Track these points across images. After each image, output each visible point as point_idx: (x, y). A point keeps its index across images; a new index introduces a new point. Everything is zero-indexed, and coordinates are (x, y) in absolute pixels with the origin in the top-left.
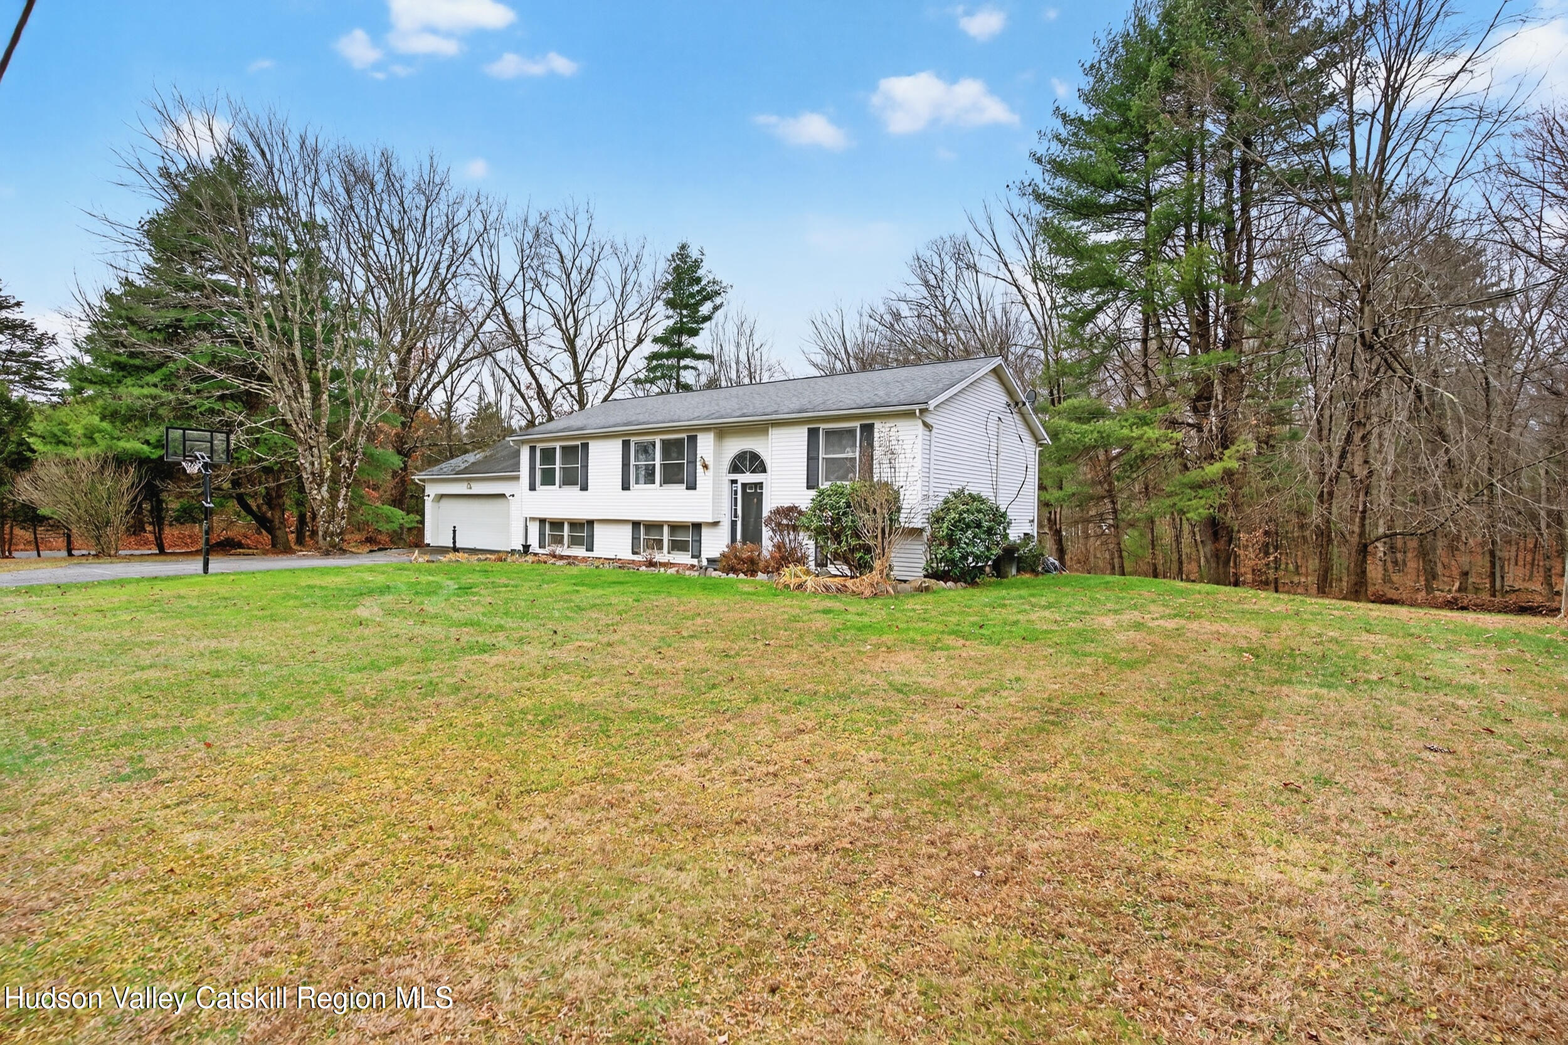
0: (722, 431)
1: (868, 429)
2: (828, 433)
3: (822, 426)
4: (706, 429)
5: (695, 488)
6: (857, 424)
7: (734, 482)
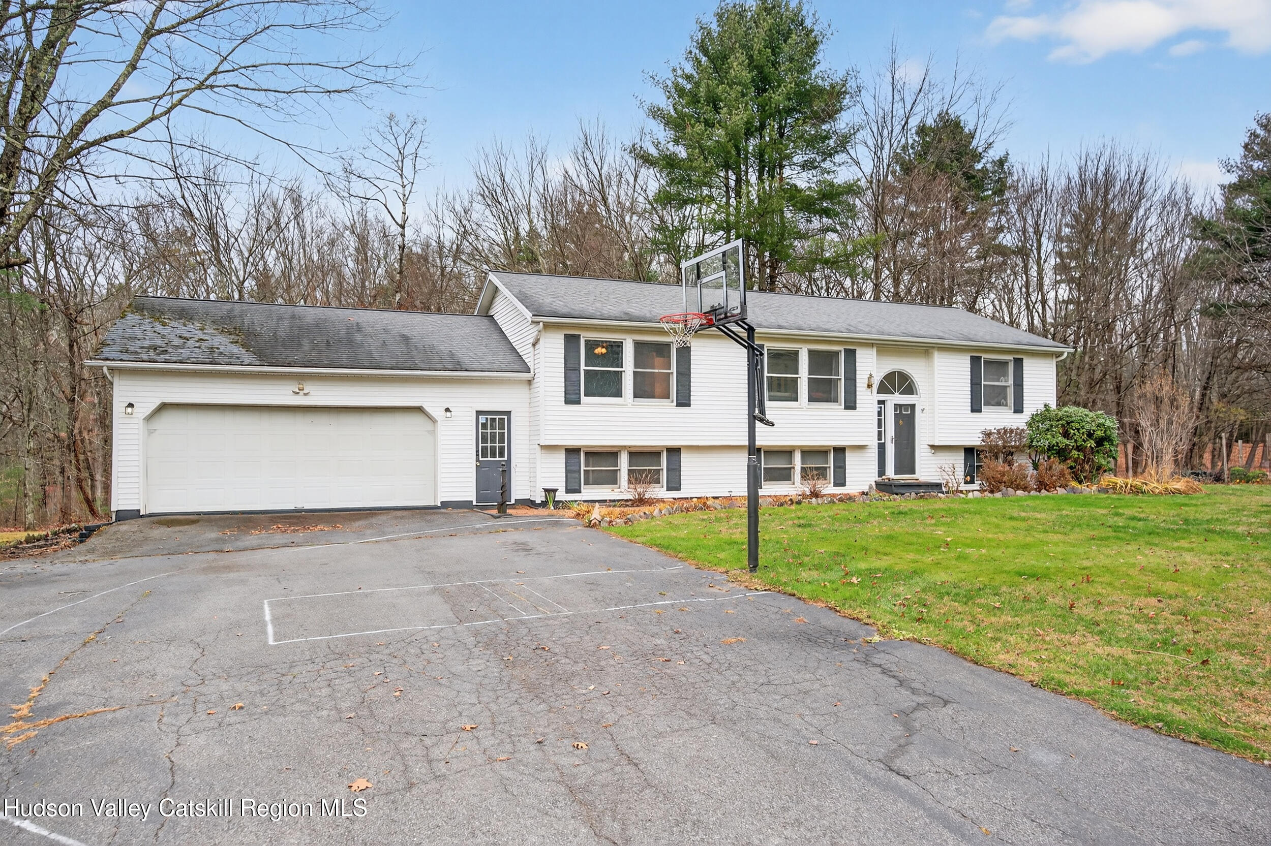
0: (885, 347)
1: (1019, 363)
2: (988, 363)
3: (984, 356)
4: (868, 344)
5: (854, 408)
6: (1010, 357)
7: (882, 402)
